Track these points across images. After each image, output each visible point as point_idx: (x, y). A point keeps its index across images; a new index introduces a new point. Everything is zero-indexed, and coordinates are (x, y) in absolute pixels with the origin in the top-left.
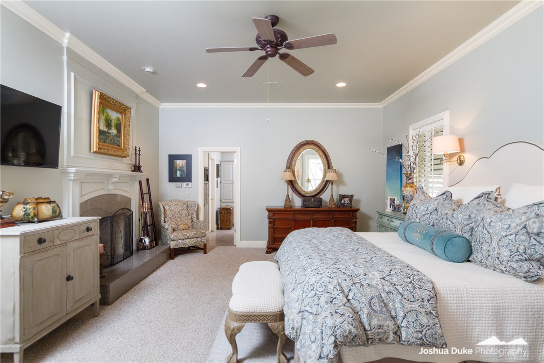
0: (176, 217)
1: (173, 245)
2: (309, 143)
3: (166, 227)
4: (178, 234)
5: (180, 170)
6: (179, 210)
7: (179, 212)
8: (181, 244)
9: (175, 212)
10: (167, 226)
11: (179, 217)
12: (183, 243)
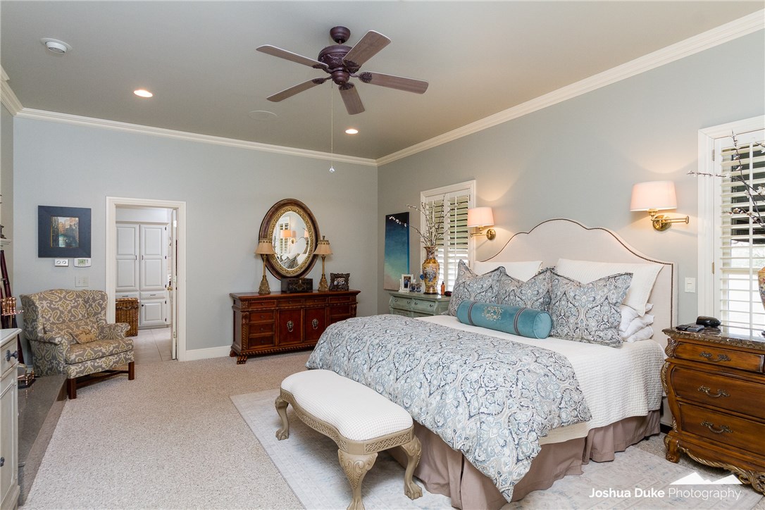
0: (64, 321)
1: (74, 372)
2: (290, 203)
3: (56, 341)
4: (85, 350)
5: (64, 235)
6: (69, 308)
7: (70, 312)
8: (90, 368)
9: (62, 312)
10: (60, 339)
11: (70, 321)
12: (93, 366)
